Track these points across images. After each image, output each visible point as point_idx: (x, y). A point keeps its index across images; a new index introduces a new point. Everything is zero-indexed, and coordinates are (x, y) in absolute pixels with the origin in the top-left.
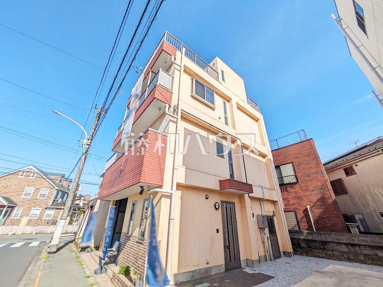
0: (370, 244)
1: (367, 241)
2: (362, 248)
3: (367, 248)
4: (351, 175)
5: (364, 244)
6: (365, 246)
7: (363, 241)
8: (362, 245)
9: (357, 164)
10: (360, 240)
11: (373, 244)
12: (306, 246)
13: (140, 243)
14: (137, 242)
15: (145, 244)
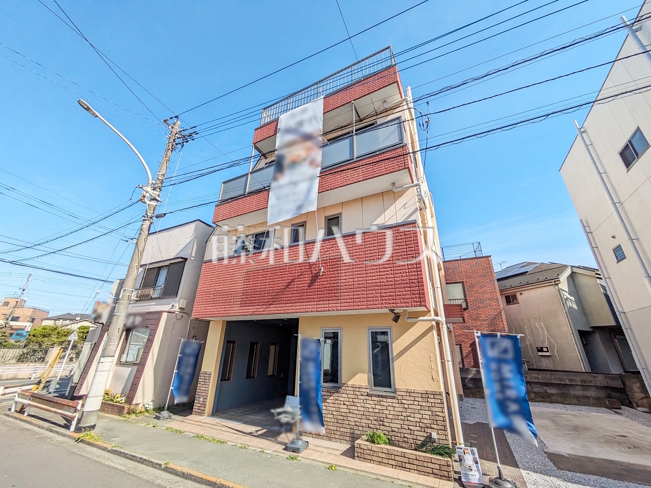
0: (541, 381)
1: (538, 378)
2: (533, 385)
3: (538, 385)
4: (513, 304)
5: (535, 381)
6: (536, 383)
7: (535, 378)
8: (534, 382)
9: (522, 292)
10: (531, 378)
11: (543, 381)
12: (473, 386)
13: (382, 396)
14: (371, 395)
15: (400, 397)
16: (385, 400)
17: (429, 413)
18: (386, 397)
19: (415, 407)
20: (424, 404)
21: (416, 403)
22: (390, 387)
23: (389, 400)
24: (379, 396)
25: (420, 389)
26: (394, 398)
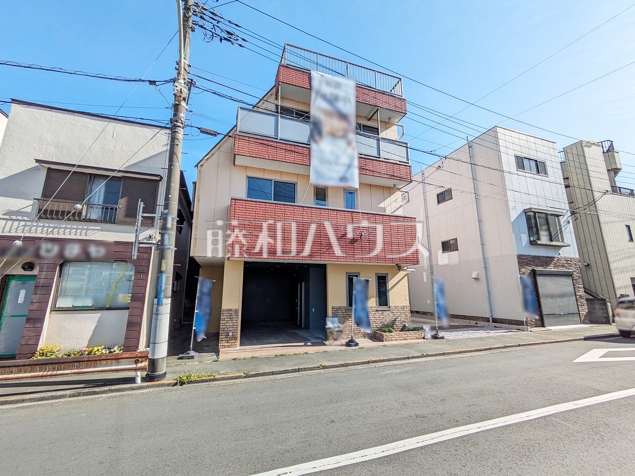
13: (383, 311)
14: (378, 311)
15: (392, 310)
16: (385, 312)
17: (404, 315)
18: (385, 311)
19: (398, 314)
20: (402, 312)
21: (399, 312)
22: (387, 305)
23: (387, 312)
24: (382, 311)
25: (401, 305)
26: (389, 310)
